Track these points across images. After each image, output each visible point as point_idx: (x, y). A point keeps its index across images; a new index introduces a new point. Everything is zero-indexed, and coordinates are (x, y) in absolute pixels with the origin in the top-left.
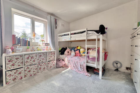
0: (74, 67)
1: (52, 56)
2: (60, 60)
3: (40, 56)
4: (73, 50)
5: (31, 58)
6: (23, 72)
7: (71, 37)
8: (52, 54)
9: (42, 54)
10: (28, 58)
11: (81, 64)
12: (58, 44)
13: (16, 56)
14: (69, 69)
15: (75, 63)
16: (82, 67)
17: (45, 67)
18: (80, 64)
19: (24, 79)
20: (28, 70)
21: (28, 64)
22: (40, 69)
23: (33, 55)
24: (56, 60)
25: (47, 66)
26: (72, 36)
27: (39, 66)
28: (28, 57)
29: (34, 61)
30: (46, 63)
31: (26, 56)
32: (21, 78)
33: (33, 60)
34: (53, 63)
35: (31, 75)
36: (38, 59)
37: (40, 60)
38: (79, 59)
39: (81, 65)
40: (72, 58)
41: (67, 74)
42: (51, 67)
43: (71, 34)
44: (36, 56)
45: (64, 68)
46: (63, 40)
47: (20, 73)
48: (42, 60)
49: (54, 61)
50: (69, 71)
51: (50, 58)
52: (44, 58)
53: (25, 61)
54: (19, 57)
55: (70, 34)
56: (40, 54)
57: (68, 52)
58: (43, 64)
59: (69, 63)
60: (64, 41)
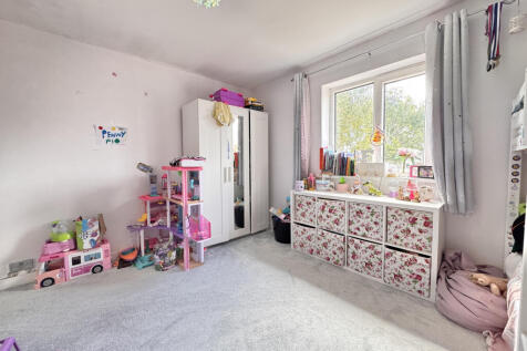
1: (414, 231)
5: (330, 211)
6: (315, 238)
8: (413, 221)
9: (364, 209)
10: (323, 209)
12: (511, 171)
13: (307, 197)
17: (374, 261)
19: (315, 256)
20: (323, 241)
22: (353, 257)
23: (334, 204)
27: (352, 248)
29: (336, 222)
30: (378, 248)
31: (321, 203)
32: (312, 252)
33: (334, 217)
34: (414, 269)
35: (328, 259)
36: (350, 223)
37: (358, 229)
42: (398, 276)
44: (343, 209)
47: (309, 239)
48: (363, 230)
49: (421, 260)
52: (373, 225)
54: (311, 200)
56: (357, 208)
58: (363, 246)
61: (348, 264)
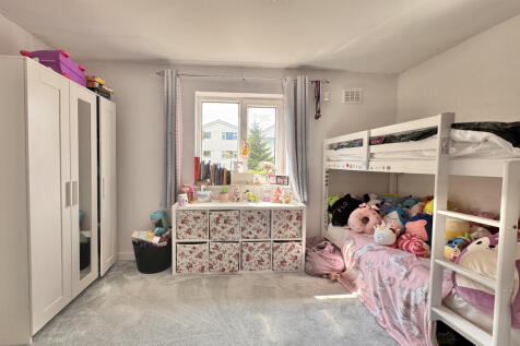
0: (376, 295)
1: (291, 225)
2: (322, 248)
3: (251, 219)
4: (394, 215)
5: (225, 222)
6: (206, 254)
7: (371, 156)
8: (290, 218)
9: (255, 215)
10: (217, 221)
11: (409, 296)
12: (324, 179)
13: (194, 211)
14: (354, 295)
15: (384, 280)
16: (413, 316)
17: (265, 257)
18: (404, 297)
19: (207, 273)
20: (217, 253)
21: (217, 237)
22: (247, 260)
23: (229, 213)
24: (304, 243)
25: (271, 257)
26: (374, 149)
27: (246, 251)
28: (218, 219)
29: (232, 231)
30: (268, 245)
31: (214, 216)
32: (202, 269)
33: (229, 227)
34: (293, 253)
35: (224, 270)
36: (243, 229)
37: (250, 233)
38: (405, 271)
39: (407, 305)
40: (372, 250)
41: (327, 314)
42: (283, 262)
43: (372, 142)
44: (238, 218)
45: (337, 285)
46: (341, 166)
47: (200, 256)
48: (254, 233)
49: (297, 244)
50: (344, 306)
51: (283, 230)
52: (262, 227)
53: (212, 228)
54: (199, 214)
55: (365, 142)
56: (248, 214)
57: (365, 220)
58: (256, 247)
59: (357, 268)
60: (346, 168)
61: (242, 268)
